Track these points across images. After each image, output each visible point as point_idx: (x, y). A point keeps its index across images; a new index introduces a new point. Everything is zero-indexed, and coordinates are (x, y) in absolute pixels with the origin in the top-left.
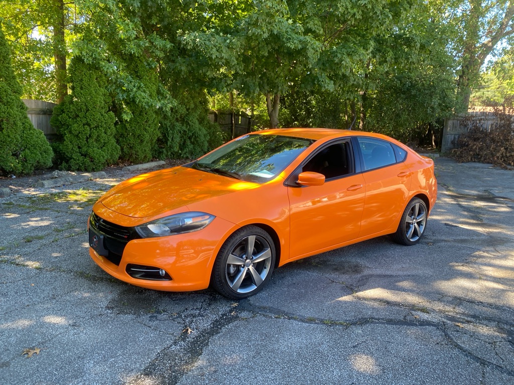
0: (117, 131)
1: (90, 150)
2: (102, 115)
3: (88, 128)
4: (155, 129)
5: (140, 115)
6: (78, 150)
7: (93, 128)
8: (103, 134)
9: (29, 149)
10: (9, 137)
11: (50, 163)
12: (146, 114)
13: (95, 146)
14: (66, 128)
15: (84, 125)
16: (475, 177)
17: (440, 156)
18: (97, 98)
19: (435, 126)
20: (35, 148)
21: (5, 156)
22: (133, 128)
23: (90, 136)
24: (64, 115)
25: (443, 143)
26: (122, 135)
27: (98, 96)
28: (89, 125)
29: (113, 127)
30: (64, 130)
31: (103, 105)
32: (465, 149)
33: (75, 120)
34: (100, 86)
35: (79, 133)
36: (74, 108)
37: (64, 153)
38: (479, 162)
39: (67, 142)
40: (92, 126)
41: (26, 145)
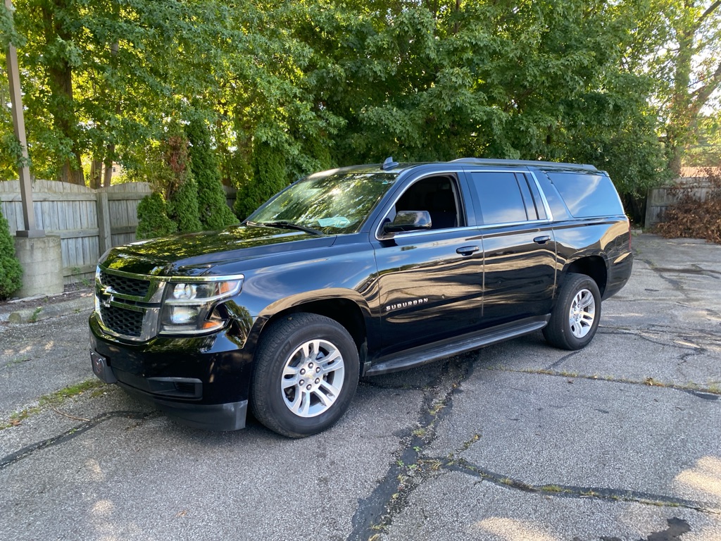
17: (643, 232)
19: (636, 197)
24: (249, 199)
25: (647, 217)
32: (674, 223)
38: (690, 237)
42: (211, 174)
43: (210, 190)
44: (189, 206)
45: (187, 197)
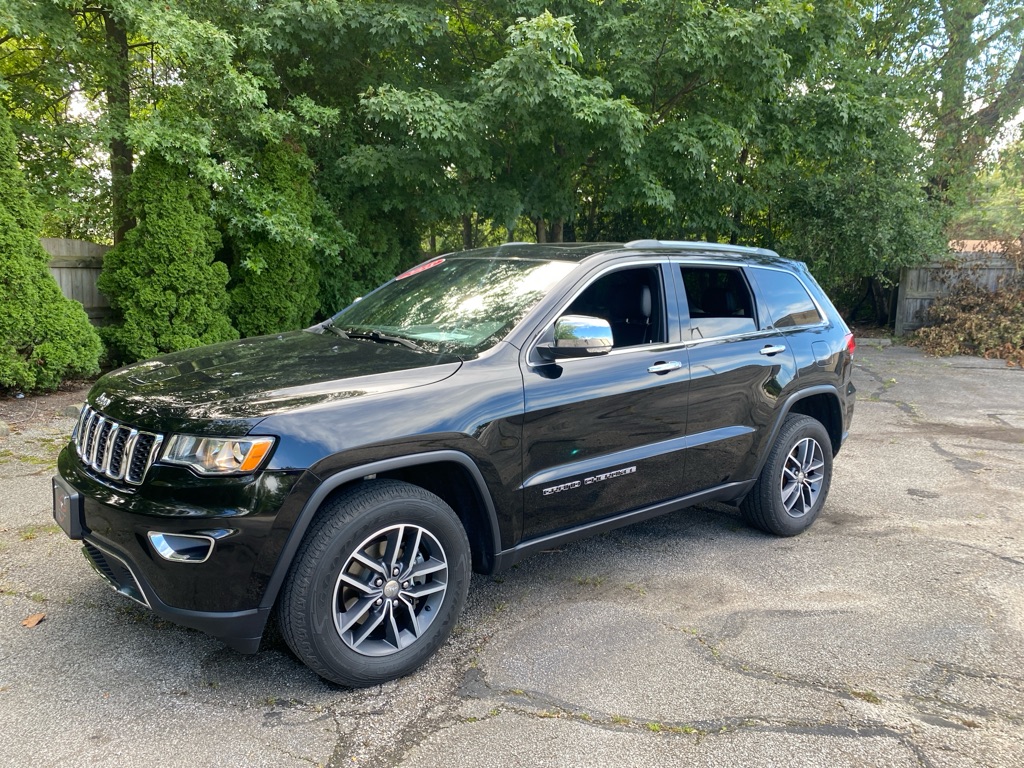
0: (234, 301)
1: (177, 340)
2: (201, 268)
3: (173, 296)
4: (309, 296)
5: (279, 267)
6: (152, 340)
7: (184, 294)
8: (204, 309)
9: (51, 341)
10: (10, 316)
11: (94, 368)
12: (290, 265)
13: (186, 332)
14: (128, 294)
15: (165, 289)
16: (968, 387)
17: (894, 343)
18: (191, 235)
19: (884, 284)
20: (64, 338)
22: (265, 294)
23: (177, 311)
24: (125, 270)
25: (899, 316)
26: (243, 307)
28: (175, 290)
29: (223, 291)
30: (126, 300)
31: (203, 250)
32: (946, 329)
33: (147, 280)
34: (196, 210)
35: (156, 305)
36: (145, 255)
37: (126, 346)
38: (975, 354)
39: (131, 324)
40: (181, 291)
41: (46, 334)
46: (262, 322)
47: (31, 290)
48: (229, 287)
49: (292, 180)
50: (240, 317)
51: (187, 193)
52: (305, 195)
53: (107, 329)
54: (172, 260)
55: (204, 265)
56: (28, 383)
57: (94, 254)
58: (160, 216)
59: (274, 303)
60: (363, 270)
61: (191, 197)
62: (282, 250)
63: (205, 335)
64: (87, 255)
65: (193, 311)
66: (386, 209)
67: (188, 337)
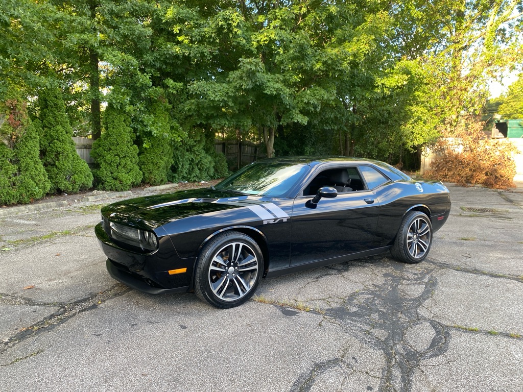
0: (140, 160)
1: (120, 175)
2: (128, 148)
3: (118, 158)
4: (169, 158)
5: (157, 147)
6: (110, 175)
7: (122, 158)
8: (129, 163)
9: (77, 174)
10: (64, 165)
11: (91, 185)
12: (162, 146)
13: (123, 172)
14: (102, 158)
15: (115, 155)
18: (125, 135)
19: (411, 151)
20: (81, 173)
21: (61, 179)
22: (152, 157)
23: (119, 164)
24: (101, 148)
25: (422, 166)
26: (143, 163)
27: (125, 133)
28: (119, 156)
29: (137, 156)
30: (101, 160)
31: (129, 140)
32: (436, 170)
33: (109, 152)
34: (127, 126)
35: (112, 162)
36: (108, 143)
37: (101, 177)
39: (102, 169)
40: (121, 156)
41: (75, 171)
42: (62, 129)
43: (60, 141)
44: (29, 153)
45: (26, 146)
46: (151, 168)
47: (71, 156)
48: (139, 155)
49: (162, 113)
50: (143, 166)
51: (123, 119)
52: (168, 119)
53: (95, 171)
54: (118, 144)
55: (129, 146)
56: (70, 189)
57: (88, 143)
58: (113, 128)
59: (155, 160)
60: (190, 148)
61: (124, 121)
62: (159, 140)
63: (130, 173)
64: (85, 143)
65: (126, 164)
66: (199, 123)
67: (124, 174)
